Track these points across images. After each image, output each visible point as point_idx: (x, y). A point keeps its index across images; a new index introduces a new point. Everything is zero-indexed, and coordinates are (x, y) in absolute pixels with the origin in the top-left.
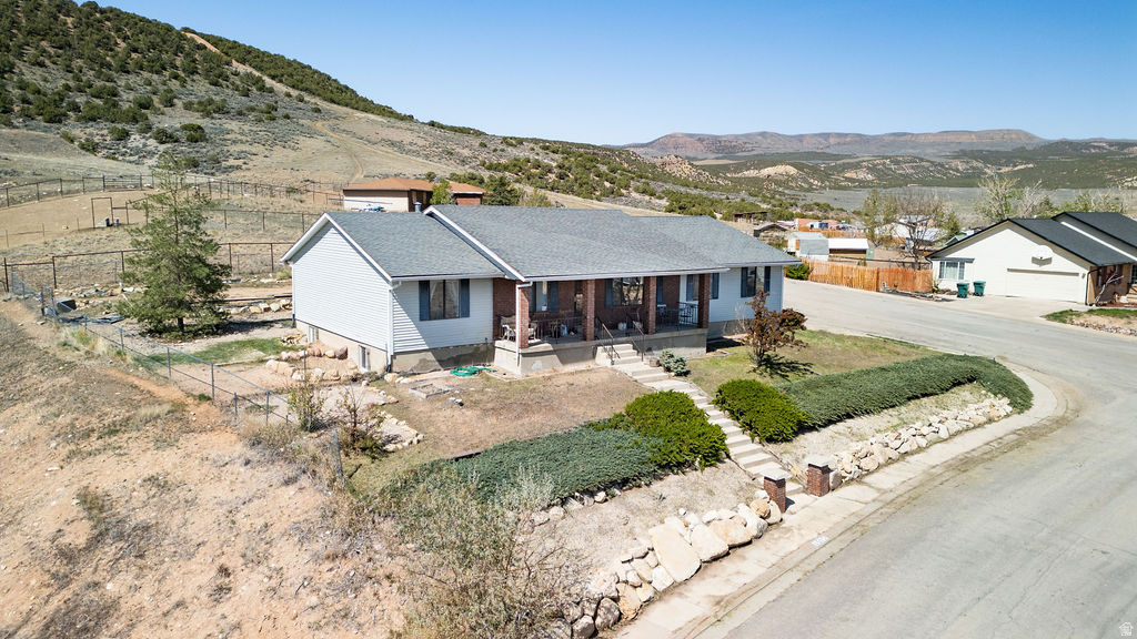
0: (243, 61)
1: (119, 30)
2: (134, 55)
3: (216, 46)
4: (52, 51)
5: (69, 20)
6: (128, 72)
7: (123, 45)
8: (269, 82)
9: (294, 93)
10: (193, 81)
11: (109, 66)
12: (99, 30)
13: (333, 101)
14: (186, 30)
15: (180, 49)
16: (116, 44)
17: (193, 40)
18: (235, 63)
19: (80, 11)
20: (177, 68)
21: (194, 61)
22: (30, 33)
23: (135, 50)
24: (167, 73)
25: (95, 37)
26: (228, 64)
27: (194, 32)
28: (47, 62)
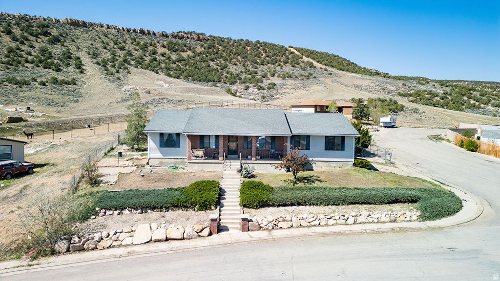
0: (308, 57)
1: (264, 50)
2: (267, 58)
3: (299, 51)
4: (240, 59)
5: (249, 48)
6: (263, 65)
7: (264, 55)
8: (315, 63)
9: (324, 67)
10: (286, 66)
11: (257, 63)
12: (257, 50)
13: (341, 69)
14: (290, 47)
15: (284, 54)
16: (262, 55)
17: (290, 50)
18: (304, 57)
19: (253, 44)
20: (281, 62)
21: (288, 59)
22: (235, 54)
23: (268, 57)
24: (276, 64)
25: (255, 53)
26: (301, 58)
27: (292, 47)
28: (238, 64)
